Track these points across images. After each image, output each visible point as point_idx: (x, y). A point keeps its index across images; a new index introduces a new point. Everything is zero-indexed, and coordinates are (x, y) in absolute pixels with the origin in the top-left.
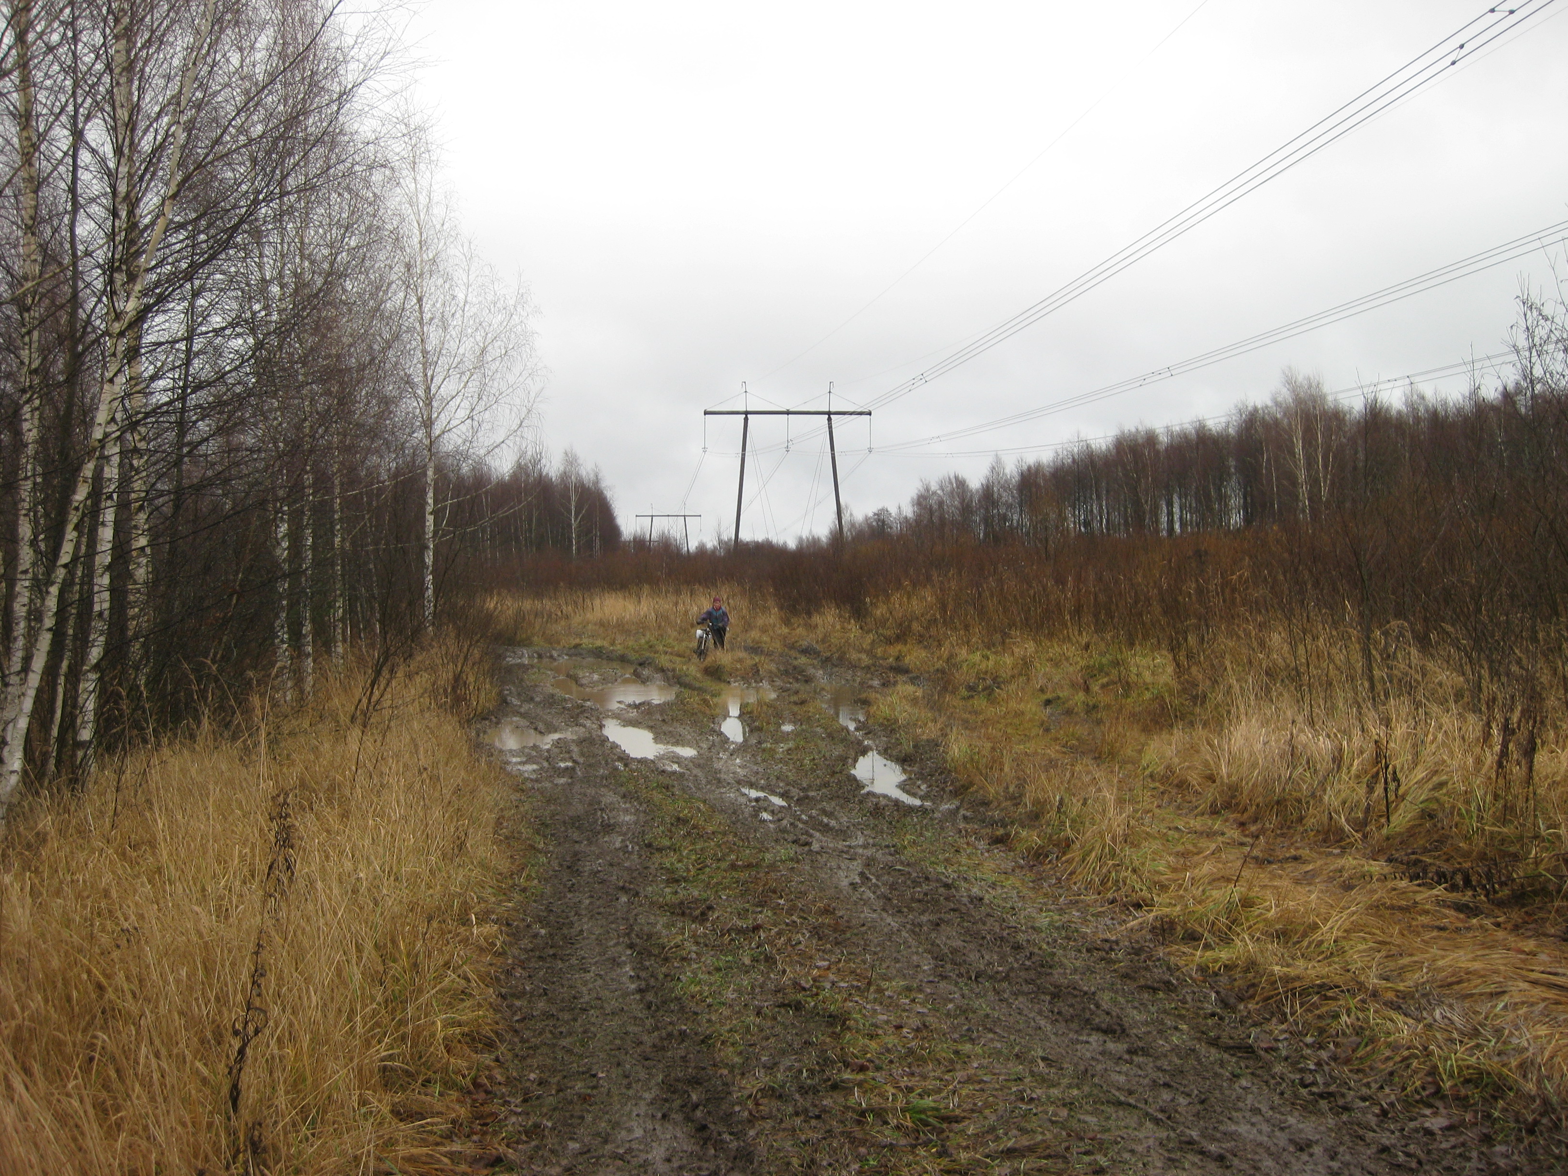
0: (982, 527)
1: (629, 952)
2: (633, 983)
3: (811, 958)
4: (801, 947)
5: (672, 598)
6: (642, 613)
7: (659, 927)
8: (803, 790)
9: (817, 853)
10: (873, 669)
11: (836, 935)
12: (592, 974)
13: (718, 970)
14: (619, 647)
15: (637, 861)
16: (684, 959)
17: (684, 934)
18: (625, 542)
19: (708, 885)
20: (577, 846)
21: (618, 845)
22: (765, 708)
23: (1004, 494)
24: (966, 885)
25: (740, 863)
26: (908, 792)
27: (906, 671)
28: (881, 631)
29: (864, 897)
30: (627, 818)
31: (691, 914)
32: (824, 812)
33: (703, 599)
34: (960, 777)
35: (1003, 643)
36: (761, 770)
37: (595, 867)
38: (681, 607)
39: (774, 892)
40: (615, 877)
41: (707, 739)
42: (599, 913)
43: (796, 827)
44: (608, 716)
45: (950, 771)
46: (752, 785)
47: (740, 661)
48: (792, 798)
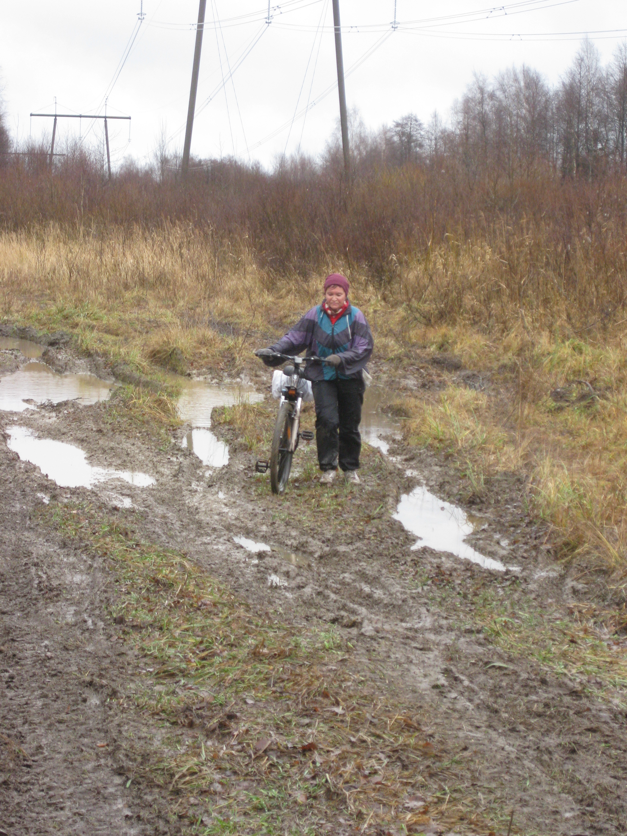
0: (561, 149)
1: (118, 780)
2: (132, 826)
3: (395, 795)
4: (377, 778)
5: (93, 244)
6: (48, 266)
7: (157, 743)
8: (327, 541)
9: (372, 638)
10: (406, 361)
11: (428, 763)
12: (67, 812)
13: (259, 809)
14: (16, 316)
15: (106, 644)
16: (203, 792)
17: (199, 755)
18: (17, 155)
19: (221, 683)
20: (6, 618)
21: (70, 619)
22: (252, 415)
23: (597, 100)
24: (602, 694)
25: (265, 651)
26: (482, 550)
27: (457, 367)
28: (415, 303)
29: (458, 707)
30: (77, 578)
31: (203, 726)
32: (363, 576)
33: (142, 246)
34: (561, 529)
35: (605, 328)
36: (259, 510)
37: (41, 652)
38: (108, 258)
39: (325, 695)
40: (75, 668)
41: (170, 462)
42: (60, 722)
43: (326, 597)
44: (13, 423)
45: (544, 522)
46: (248, 533)
47: (203, 342)
48: (312, 553)
